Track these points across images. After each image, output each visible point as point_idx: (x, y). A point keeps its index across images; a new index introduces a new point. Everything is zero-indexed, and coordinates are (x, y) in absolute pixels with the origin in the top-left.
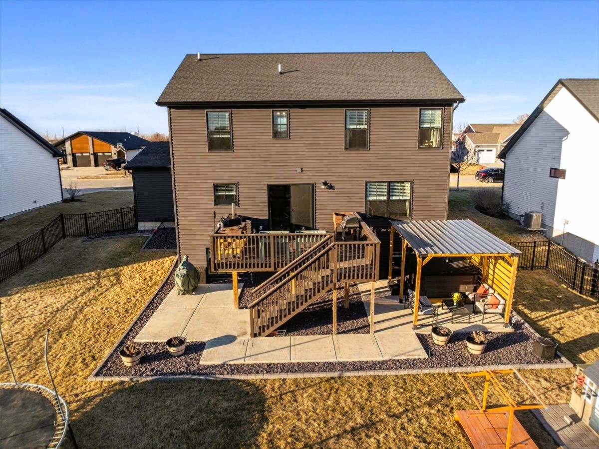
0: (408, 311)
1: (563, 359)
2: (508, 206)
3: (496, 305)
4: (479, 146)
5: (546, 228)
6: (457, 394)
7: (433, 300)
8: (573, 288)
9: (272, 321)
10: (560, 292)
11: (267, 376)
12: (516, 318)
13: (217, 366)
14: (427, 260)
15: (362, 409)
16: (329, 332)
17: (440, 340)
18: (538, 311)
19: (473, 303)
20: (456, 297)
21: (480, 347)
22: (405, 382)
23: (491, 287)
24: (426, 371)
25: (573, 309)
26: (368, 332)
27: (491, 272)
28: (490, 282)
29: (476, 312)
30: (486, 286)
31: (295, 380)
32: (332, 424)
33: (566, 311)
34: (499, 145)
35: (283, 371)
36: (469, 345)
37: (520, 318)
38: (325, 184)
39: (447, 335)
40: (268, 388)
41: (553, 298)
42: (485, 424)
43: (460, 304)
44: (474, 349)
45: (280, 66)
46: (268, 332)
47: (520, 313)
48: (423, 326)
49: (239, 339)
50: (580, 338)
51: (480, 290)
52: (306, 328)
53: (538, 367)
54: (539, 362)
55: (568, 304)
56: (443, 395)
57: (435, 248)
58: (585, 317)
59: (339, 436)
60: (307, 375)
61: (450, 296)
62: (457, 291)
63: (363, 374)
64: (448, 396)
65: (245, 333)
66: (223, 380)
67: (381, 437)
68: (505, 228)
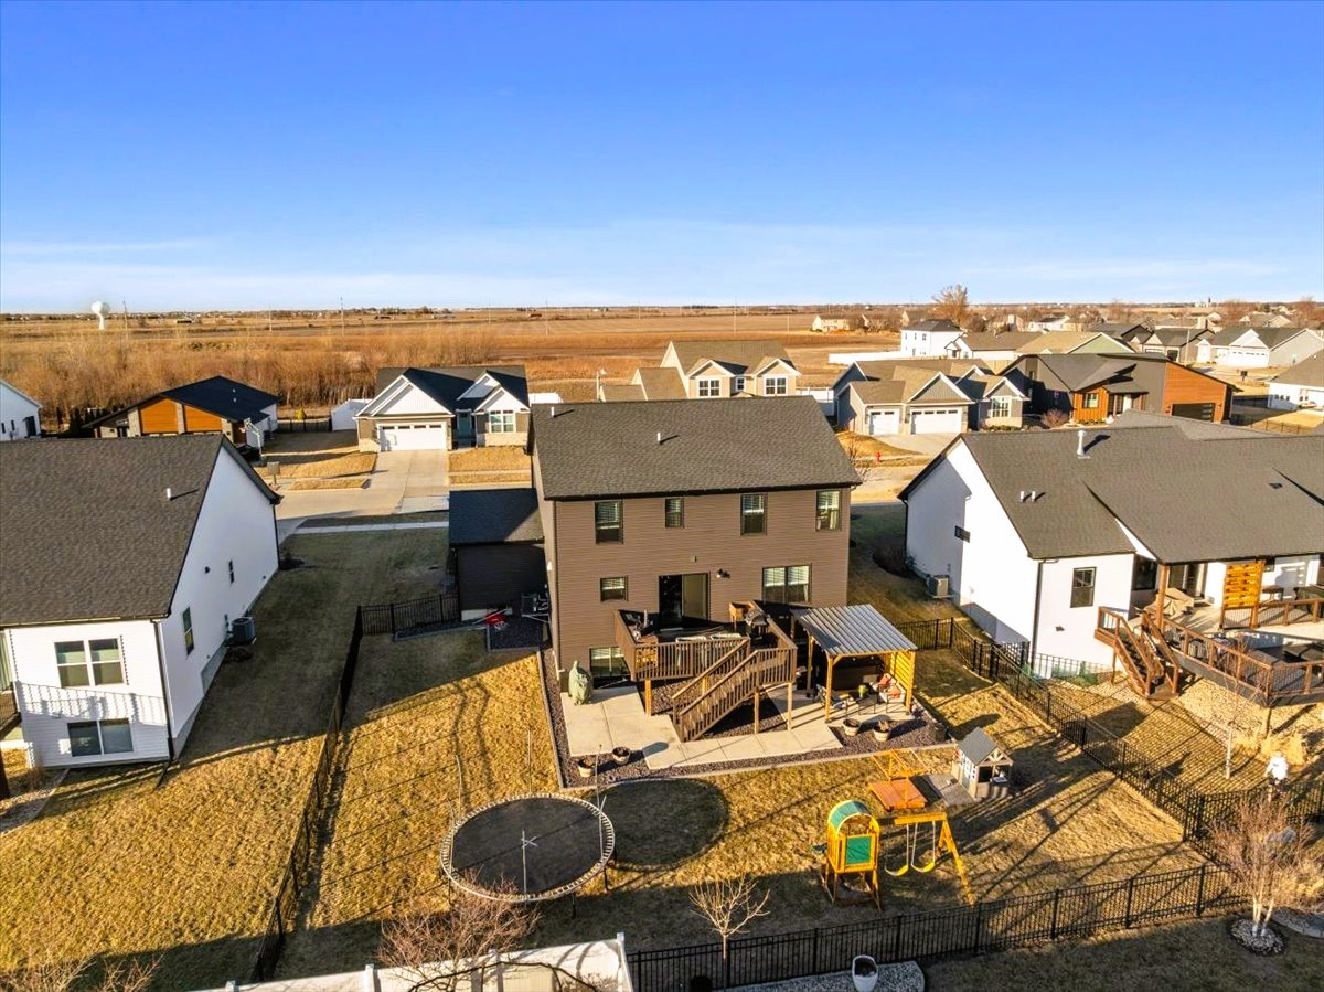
0: (818, 705)
1: (953, 739)
2: (912, 560)
3: (898, 695)
4: (872, 407)
5: (952, 595)
6: (869, 773)
7: (838, 692)
8: (973, 670)
9: (699, 725)
10: (961, 674)
11: (714, 773)
12: (918, 705)
13: (666, 769)
14: (837, 659)
15: (799, 789)
16: (750, 732)
17: (850, 731)
18: (937, 696)
19: (878, 693)
20: (862, 689)
21: (886, 735)
22: (827, 768)
23: (893, 677)
24: (843, 758)
25: (969, 692)
26: (786, 729)
27: (893, 662)
28: (892, 672)
29: (880, 702)
30: (889, 676)
31: (738, 774)
32: (781, 800)
33: (963, 695)
34: (905, 405)
35: (724, 768)
36: (876, 733)
37: (920, 705)
38: (720, 572)
39: (857, 726)
40: (718, 782)
41: (953, 682)
42: (891, 789)
43: (865, 696)
44: (880, 737)
45: (659, 434)
46: (696, 736)
47: (921, 700)
48: (834, 719)
49: (671, 745)
50: (971, 721)
51: (883, 681)
52: (728, 730)
53: (932, 747)
54: (934, 743)
55: (966, 687)
56: (858, 774)
57: (842, 646)
58: (979, 701)
59: (789, 808)
60: (747, 770)
61: (857, 687)
62: (862, 684)
63: (792, 764)
64: (863, 775)
65: (673, 739)
66: (678, 780)
67: (819, 805)
68: (909, 592)
